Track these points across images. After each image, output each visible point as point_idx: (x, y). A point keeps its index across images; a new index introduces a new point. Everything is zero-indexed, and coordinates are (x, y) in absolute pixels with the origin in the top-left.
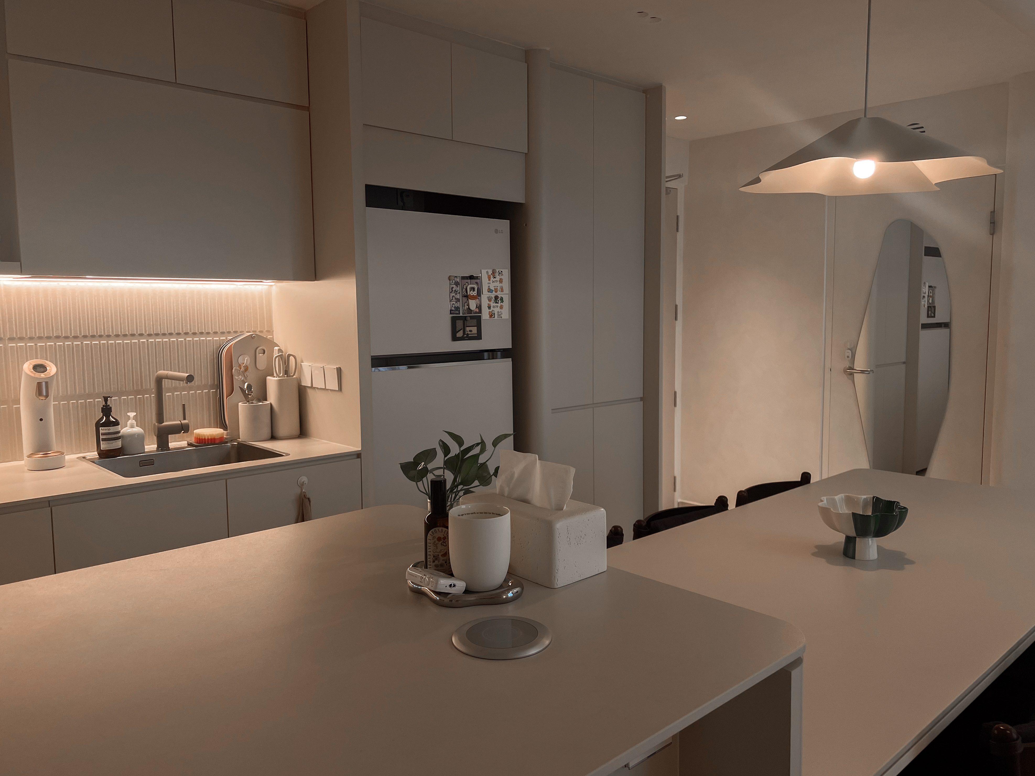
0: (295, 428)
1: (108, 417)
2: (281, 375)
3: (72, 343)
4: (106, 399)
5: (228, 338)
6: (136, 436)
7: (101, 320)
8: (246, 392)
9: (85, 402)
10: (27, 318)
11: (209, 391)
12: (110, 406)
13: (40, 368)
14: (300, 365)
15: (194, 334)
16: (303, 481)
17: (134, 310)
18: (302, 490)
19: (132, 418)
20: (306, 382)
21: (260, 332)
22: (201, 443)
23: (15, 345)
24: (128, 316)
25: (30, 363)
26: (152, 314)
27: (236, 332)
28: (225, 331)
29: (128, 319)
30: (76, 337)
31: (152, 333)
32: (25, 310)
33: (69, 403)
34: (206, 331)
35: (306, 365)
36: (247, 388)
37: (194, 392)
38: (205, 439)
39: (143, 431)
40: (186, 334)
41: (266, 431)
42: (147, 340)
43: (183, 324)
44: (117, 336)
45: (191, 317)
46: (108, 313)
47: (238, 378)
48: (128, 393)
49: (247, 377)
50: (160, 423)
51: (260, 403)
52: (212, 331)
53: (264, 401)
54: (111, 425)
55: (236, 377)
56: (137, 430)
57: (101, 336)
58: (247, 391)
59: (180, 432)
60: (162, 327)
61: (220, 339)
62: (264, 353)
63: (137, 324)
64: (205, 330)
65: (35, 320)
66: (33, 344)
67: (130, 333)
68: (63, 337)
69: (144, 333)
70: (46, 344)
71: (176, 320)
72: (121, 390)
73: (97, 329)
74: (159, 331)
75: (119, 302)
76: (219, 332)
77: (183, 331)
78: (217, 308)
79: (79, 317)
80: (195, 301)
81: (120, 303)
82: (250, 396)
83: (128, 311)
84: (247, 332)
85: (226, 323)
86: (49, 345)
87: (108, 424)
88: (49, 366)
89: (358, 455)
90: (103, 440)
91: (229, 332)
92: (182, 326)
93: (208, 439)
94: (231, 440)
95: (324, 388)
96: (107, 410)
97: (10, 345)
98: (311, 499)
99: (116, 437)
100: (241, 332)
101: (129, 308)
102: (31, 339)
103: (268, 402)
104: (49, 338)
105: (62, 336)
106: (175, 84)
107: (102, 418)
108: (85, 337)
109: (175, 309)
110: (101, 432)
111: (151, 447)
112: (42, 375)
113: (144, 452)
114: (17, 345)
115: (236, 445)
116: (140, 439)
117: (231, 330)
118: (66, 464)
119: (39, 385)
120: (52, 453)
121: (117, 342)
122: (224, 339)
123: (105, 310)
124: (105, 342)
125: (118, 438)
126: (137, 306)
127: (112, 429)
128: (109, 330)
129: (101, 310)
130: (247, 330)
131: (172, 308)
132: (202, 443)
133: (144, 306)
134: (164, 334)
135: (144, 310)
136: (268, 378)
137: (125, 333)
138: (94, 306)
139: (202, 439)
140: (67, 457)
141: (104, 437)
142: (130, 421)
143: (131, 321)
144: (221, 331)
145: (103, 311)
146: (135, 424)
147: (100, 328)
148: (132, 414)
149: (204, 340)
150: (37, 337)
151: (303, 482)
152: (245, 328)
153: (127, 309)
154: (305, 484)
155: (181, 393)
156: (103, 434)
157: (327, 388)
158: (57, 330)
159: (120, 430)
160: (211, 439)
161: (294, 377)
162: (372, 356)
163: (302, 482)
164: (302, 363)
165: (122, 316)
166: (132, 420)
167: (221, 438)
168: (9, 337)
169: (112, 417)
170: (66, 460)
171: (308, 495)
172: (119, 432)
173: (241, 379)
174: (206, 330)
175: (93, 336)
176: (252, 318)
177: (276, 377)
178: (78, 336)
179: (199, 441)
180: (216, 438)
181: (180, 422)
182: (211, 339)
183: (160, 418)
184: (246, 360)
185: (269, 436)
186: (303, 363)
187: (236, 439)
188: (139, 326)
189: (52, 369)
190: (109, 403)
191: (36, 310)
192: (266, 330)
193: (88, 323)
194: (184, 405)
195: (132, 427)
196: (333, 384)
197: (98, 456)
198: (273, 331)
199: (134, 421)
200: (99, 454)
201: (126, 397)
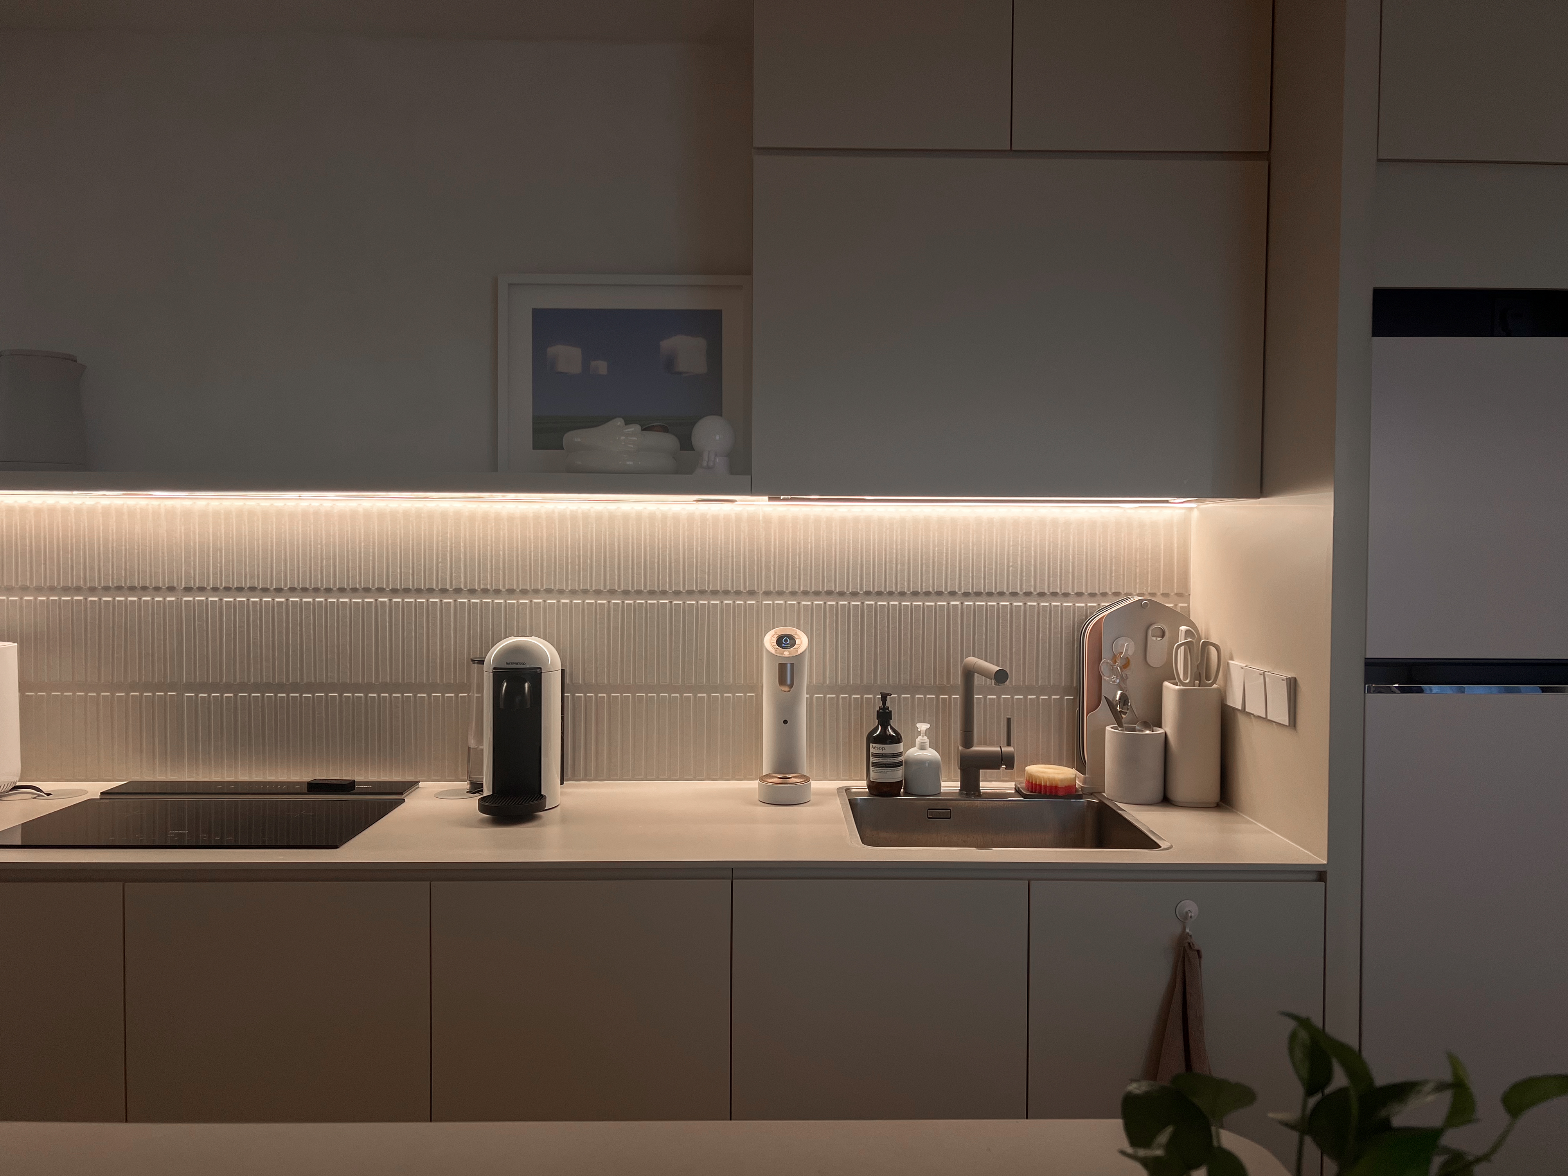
0: (1211, 789)
1: (885, 729)
2: (1187, 681)
3: (849, 603)
4: (884, 698)
5: (1103, 604)
6: (927, 765)
7: (893, 567)
8: (1118, 708)
9: (862, 697)
10: (791, 563)
11: (1062, 698)
12: (890, 709)
13: (784, 641)
14: (1226, 664)
15: (1042, 595)
16: (1187, 909)
17: (944, 551)
18: (1184, 928)
19: (923, 734)
20: (1235, 701)
21: (1164, 595)
22: (1034, 791)
23: (771, 602)
24: (934, 562)
25: (776, 633)
26: (973, 559)
27: (1116, 594)
28: (1097, 592)
29: (933, 566)
30: (854, 594)
31: (971, 592)
32: (788, 549)
33: (838, 697)
34: (1063, 592)
35: (1236, 664)
36: (1120, 698)
37: (1035, 697)
38: (1040, 785)
39: (940, 758)
40: (1028, 594)
41: (1152, 786)
42: (962, 603)
43: (1023, 577)
44: (915, 594)
45: (1038, 566)
46: (905, 557)
47: (1109, 680)
48: (928, 690)
49: (1127, 679)
50: (966, 748)
51: (1148, 732)
52: (1073, 591)
53: (1154, 728)
54: (888, 742)
55: (1105, 678)
56: (931, 754)
57: (891, 593)
58: (1118, 706)
59: (998, 767)
60: (987, 582)
61: (1086, 605)
62: (1163, 636)
63: (946, 574)
64: (1061, 589)
65: (800, 564)
66: (795, 602)
67: (936, 590)
68: (837, 593)
69: (957, 590)
70: (812, 603)
71: (1012, 570)
72: (915, 684)
73: (885, 581)
74: (982, 588)
75: (922, 539)
76: (1086, 594)
77: (1021, 589)
78: (1085, 550)
79: (862, 561)
80: (1047, 538)
81: (924, 540)
82: (1123, 716)
83: (934, 553)
84: (1139, 595)
85: (1099, 578)
86: (816, 604)
87: (884, 739)
88: (800, 638)
89: (1321, 875)
90: (876, 765)
91: (1104, 594)
92: (1021, 580)
93: (1045, 786)
94: (1091, 792)
95: (1264, 716)
96: (884, 716)
97: (764, 602)
98: (1203, 953)
99: (892, 762)
100: (1126, 594)
101: (936, 549)
102: (793, 594)
103: (1160, 731)
104: (817, 593)
105: (835, 592)
106: (1012, 152)
107: (876, 729)
108: (868, 593)
109: (1011, 552)
110: (872, 750)
111: (951, 785)
112: (786, 653)
113: (939, 794)
114: (773, 603)
115: (1096, 805)
116: (933, 770)
117: (1108, 591)
118: (812, 798)
119: (782, 667)
120: (794, 777)
121: (915, 603)
122: (1095, 606)
123: (899, 551)
124: (897, 603)
125: (900, 764)
126: (950, 545)
127: (888, 749)
128: (903, 584)
129: (894, 551)
130: (1138, 592)
131: (1006, 550)
132: (1036, 793)
133: (960, 546)
134: (990, 594)
135: (960, 552)
136: (1166, 684)
137: (927, 590)
138: (884, 545)
139: (1036, 784)
140: (815, 785)
141: (876, 760)
142: (920, 737)
143: (938, 569)
144: (1089, 592)
145: (897, 553)
146: (928, 743)
147: (891, 580)
148: (923, 727)
149: (1058, 606)
150: (802, 592)
151: (1187, 913)
152: (1135, 587)
153: (934, 551)
154: (1191, 917)
155: (1012, 698)
156: (875, 755)
157: (1269, 718)
158: (829, 581)
159: (902, 750)
160: (1051, 787)
161: (1215, 686)
162: (1366, 659)
163: (1184, 912)
164: (1231, 662)
165: (924, 562)
166: (923, 736)
167: (1068, 786)
168: (764, 590)
169: (891, 727)
170: (812, 790)
171: (1198, 943)
172: (899, 755)
173: (1114, 682)
174: (1063, 588)
175: (879, 593)
176: (1149, 570)
177: (1180, 686)
178: (857, 592)
179: (1030, 788)
180: (1060, 785)
181: (1000, 749)
182: (1071, 604)
183: (967, 739)
184: (1127, 647)
185: (1159, 796)
186: (1232, 660)
187: (1099, 793)
188: (950, 579)
189: (803, 642)
190: (888, 704)
191: (802, 550)
192: (1175, 591)
193: (874, 572)
194: (1009, 720)
195: (922, 748)
196: (1280, 713)
197: (867, 790)
198: (1190, 595)
199: (926, 738)
200: (869, 787)
201: (923, 696)
